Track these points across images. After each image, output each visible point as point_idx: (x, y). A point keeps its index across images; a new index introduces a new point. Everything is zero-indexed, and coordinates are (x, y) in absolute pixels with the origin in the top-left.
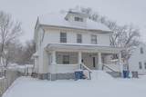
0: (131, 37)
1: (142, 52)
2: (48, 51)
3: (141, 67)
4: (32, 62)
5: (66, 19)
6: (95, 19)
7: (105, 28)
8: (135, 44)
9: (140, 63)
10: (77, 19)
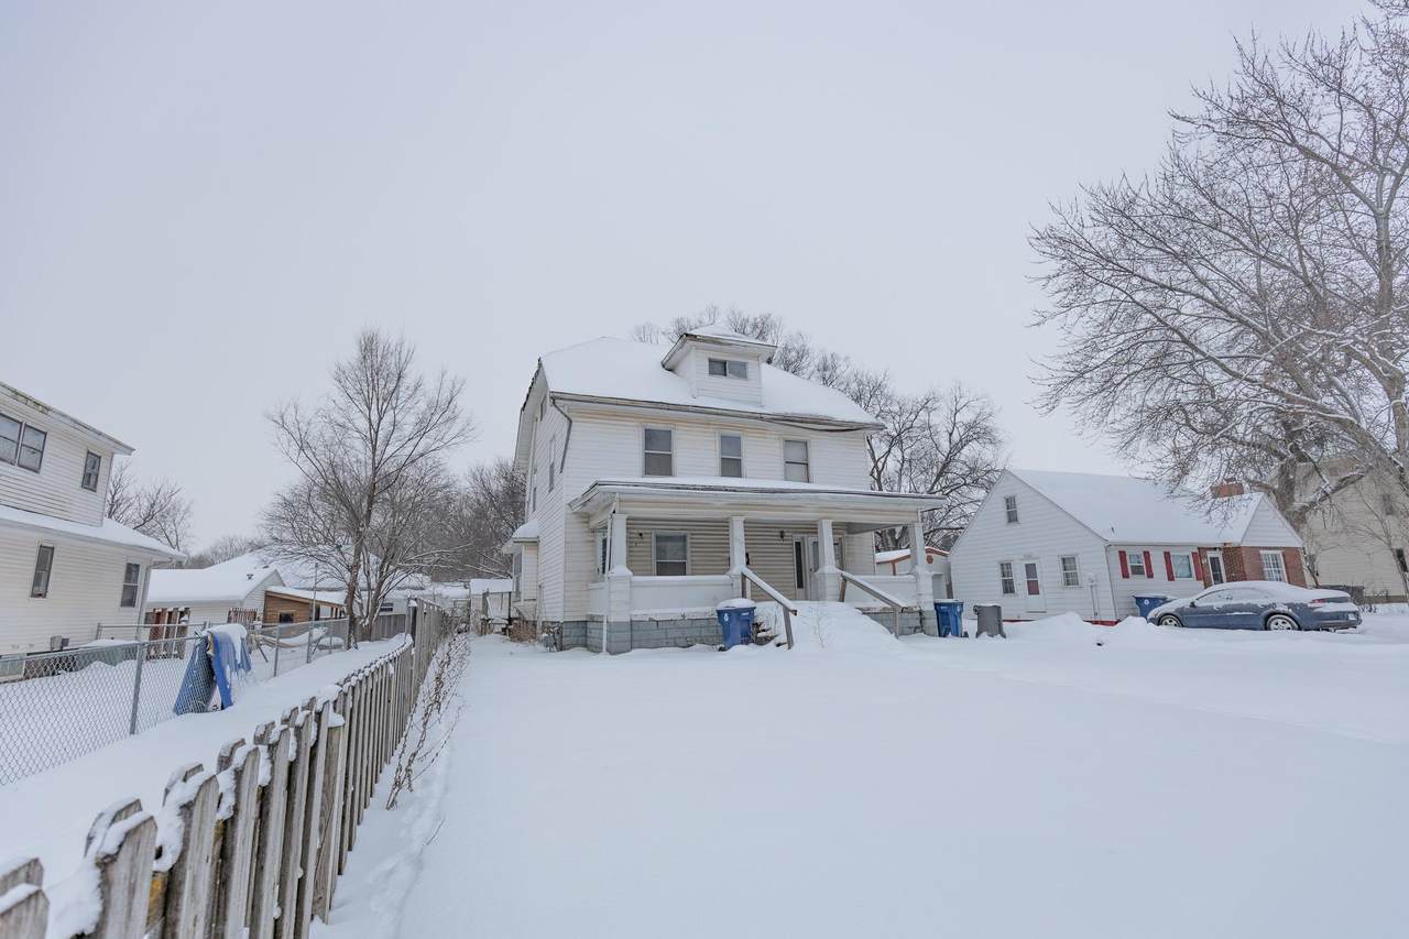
0: (957, 448)
1: (1012, 518)
2: (590, 515)
3: (1008, 588)
4: (508, 567)
5: (669, 367)
6: (791, 365)
7: (844, 410)
8: (979, 476)
9: (1006, 568)
10: (719, 368)
